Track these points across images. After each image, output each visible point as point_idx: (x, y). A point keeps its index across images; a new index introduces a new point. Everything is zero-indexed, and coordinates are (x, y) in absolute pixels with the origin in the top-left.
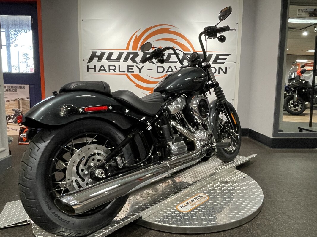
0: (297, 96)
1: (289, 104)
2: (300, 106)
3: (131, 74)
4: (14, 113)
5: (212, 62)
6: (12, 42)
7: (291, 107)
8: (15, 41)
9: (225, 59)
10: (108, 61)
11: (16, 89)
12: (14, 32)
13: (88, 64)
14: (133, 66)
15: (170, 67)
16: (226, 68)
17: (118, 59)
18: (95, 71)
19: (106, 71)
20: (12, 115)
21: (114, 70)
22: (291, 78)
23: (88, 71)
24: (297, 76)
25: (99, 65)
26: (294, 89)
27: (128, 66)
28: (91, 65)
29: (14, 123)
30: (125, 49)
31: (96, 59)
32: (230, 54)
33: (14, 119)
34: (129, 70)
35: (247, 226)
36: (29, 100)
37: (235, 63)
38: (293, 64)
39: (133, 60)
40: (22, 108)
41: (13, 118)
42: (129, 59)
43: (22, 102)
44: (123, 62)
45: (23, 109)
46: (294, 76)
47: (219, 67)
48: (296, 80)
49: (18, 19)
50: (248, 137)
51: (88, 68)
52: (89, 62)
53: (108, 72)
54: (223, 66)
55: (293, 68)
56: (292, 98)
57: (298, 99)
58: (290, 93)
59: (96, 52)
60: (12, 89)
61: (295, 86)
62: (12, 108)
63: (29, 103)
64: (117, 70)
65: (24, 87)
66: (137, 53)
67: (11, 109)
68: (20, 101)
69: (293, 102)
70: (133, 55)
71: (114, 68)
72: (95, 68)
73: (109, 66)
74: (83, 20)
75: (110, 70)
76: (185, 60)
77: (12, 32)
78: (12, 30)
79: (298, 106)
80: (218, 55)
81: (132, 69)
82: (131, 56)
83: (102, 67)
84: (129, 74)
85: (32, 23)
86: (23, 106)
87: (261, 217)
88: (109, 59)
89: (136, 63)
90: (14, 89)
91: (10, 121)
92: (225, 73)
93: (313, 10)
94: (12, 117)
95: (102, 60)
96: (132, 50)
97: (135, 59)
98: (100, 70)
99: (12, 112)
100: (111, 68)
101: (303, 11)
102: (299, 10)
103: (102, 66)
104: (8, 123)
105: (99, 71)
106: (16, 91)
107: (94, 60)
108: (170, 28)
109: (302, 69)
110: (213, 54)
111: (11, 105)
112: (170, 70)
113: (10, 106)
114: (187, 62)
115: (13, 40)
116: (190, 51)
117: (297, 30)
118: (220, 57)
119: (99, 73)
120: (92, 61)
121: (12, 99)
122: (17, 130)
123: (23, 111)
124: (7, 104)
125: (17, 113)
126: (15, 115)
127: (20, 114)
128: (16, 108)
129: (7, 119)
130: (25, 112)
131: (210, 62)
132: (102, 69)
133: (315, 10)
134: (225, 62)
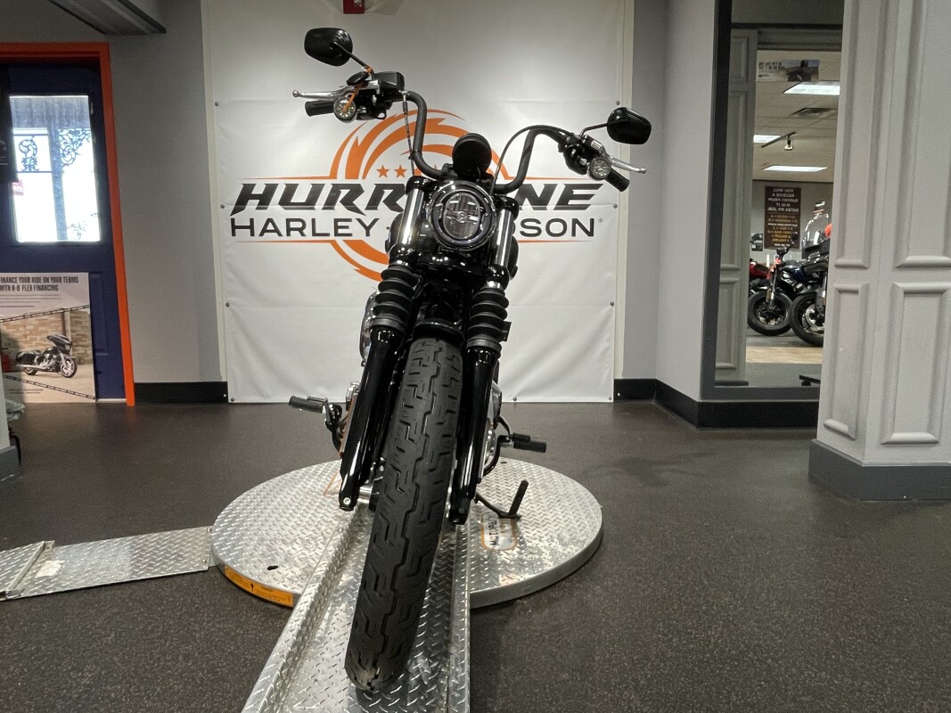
0: (824, 293)
1: (805, 317)
3: (345, 241)
4: (51, 345)
5: (554, 207)
6: (65, 162)
7: (810, 326)
8: (74, 159)
9: (588, 197)
10: (286, 209)
11: (56, 284)
13: (233, 216)
14: (349, 220)
16: (592, 221)
17: (310, 203)
18: (252, 234)
19: (280, 235)
20: (47, 352)
21: (301, 230)
23: (234, 234)
25: (260, 218)
26: (820, 276)
27: (336, 221)
28: (242, 218)
29: (53, 371)
30: (328, 175)
31: (253, 204)
32: (601, 185)
33: (52, 362)
34: (340, 231)
36: (89, 312)
37: (615, 206)
38: (817, 209)
39: (348, 203)
40: (72, 331)
41: (50, 358)
42: (338, 202)
43: (71, 317)
44: (324, 209)
45: (74, 334)
47: (573, 219)
48: (823, 251)
49: (56, 105)
50: (653, 402)
51: (234, 227)
52: (235, 211)
53: (285, 237)
54: (583, 217)
56: (811, 299)
58: (809, 286)
59: (253, 186)
60: (46, 284)
61: (820, 266)
62: (46, 332)
63: (89, 319)
64: (308, 231)
65: (74, 280)
66: (359, 185)
67: (45, 336)
68: (66, 314)
69: (813, 311)
70: (347, 191)
72: (251, 227)
73: (288, 221)
74: (217, 104)
75: (289, 230)
77: (66, 137)
78: (65, 132)
80: (569, 188)
81: (347, 227)
82: (344, 192)
83: (270, 224)
84: (339, 240)
85: (92, 112)
86: (74, 328)
88: (286, 201)
89: (357, 211)
90: (50, 284)
91: (41, 366)
92: (590, 234)
93: (799, 65)
94: (48, 355)
95: (270, 207)
96: (346, 178)
97: (354, 202)
98: (264, 231)
99: (44, 343)
100: (293, 225)
101: (770, 68)
102: (760, 64)
103: (270, 221)
104: (38, 373)
105: (262, 234)
106: (55, 288)
107: (247, 207)
108: (442, 120)
110: (556, 185)
111: (43, 325)
113: (40, 329)
115: (68, 158)
118: (576, 192)
119: (262, 238)
120: (243, 209)
121: (47, 310)
122: (60, 390)
123: (75, 340)
124: (33, 322)
125: (60, 346)
126: (55, 351)
127: (67, 348)
128: (58, 334)
129: (35, 361)
130: (81, 343)
131: (548, 207)
132: (268, 229)
133: (804, 64)
134: (589, 205)
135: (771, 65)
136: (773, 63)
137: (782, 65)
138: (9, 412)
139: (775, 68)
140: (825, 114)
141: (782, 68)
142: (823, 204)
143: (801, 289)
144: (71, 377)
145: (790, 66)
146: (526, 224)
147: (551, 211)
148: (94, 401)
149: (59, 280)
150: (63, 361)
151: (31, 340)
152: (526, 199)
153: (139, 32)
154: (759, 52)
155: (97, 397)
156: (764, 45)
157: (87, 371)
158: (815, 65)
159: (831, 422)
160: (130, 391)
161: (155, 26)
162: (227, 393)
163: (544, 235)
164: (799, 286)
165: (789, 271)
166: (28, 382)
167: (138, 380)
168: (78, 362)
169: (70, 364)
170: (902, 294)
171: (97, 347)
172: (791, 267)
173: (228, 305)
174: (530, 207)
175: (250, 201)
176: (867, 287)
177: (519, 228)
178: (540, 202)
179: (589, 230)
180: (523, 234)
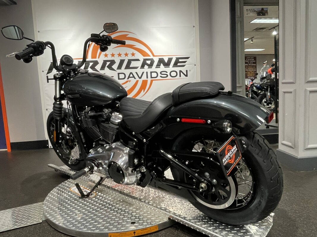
0: (269, 94)
1: (263, 103)
2: (273, 104)
5: (172, 66)
9: (185, 62)
13: (47, 75)
15: (131, 73)
16: (187, 71)
22: (263, 77)
23: (48, 82)
24: (268, 75)
26: (267, 88)
28: (51, 76)
32: (189, 57)
37: (195, 65)
38: (264, 64)
39: (93, 68)
42: (89, 68)
46: (266, 75)
47: (180, 71)
48: (267, 79)
51: (48, 79)
52: (48, 73)
54: (183, 69)
55: (264, 67)
56: (265, 96)
57: (270, 97)
58: (263, 92)
61: (267, 84)
66: (97, 61)
69: (265, 100)
70: (92, 63)
74: (39, 32)
76: (146, 65)
79: (271, 104)
80: (177, 59)
89: (97, 71)
92: (186, 76)
93: (261, 10)
96: (92, 58)
97: (95, 67)
101: (251, 11)
107: (53, 71)
108: (128, 35)
109: (272, 68)
112: (131, 76)
114: (148, 67)
116: (150, 56)
117: (267, 30)
118: (180, 60)
120: (51, 72)
131: (170, 66)
133: (262, 9)
134: (185, 65)
135: (251, 10)
136: (252, 9)
137: (255, 10)
139: (252, 11)
140: (264, 30)
141: (255, 11)
142: (266, 62)
143: (260, 92)
145: (258, 10)
146: (162, 73)
147: (171, 68)
152: (162, 64)
153: (6, 5)
154: (244, 6)
156: (246, 4)
158: (266, 10)
159: (284, 142)
160: (9, 146)
162: (48, 144)
163: (169, 77)
164: (260, 91)
165: (256, 87)
167: (12, 141)
170: (308, 92)
172: (256, 85)
173: (47, 110)
174: (163, 67)
175: (54, 69)
176: (295, 90)
177: (159, 75)
178: (167, 65)
179: (186, 74)
180: (161, 77)
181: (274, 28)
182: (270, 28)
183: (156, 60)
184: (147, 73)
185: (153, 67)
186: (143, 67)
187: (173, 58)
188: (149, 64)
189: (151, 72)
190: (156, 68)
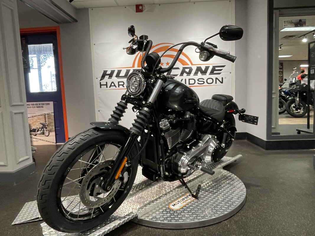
0: (298, 99)
1: (291, 108)
2: (302, 109)
4: (41, 126)
5: (209, 74)
6: (42, 65)
7: (293, 111)
8: (45, 64)
9: (221, 70)
10: (118, 78)
12: (44, 57)
13: (100, 82)
16: (222, 78)
17: (126, 76)
18: (107, 87)
19: (116, 87)
20: (40, 128)
21: (123, 85)
22: (292, 83)
23: (101, 87)
24: (297, 81)
25: (109, 81)
26: (296, 93)
28: (103, 82)
29: (42, 134)
30: (132, 66)
32: (225, 66)
33: (42, 131)
35: (226, 222)
36: (53, 115)
37: (230, 73)
38: (293, 70)
40: (48, 121)
41: (41, 130)
43: (48, 116)
45: (49, 122)
46: (295, 81)
47: (216, 78)
48: (297, 85)
49: (42, 47)
50: (246, 141)
51: (101, 85)
52: (101, 80)
53: (117, 88)
54: (219, 77)
55: (293, 73)
56: (293, 101)
57: (299, 102)
58: (292, 97)
59: (107, 71)
60: (40, 106)
61: (296, 90)
62: (40, 121)
63: (53, 117)
64: (125, 85)
65: (48, 104)
67: (39, 123)
68: (46, 115)
69: (294, 106)
71: (122, 83)
72: (106, 85)
73: (119, 82)
74: (94, 45)
75: (119, 85)
76: (185, 73)
77: (42, 57)
78: (42, 55)
79: (300, 109)
85: (54, 49)
87: (240, 214)
88: (118, 76)
90: (41, 105)
91: (38, 133)
92: (222, 82)
94: (40, 129)
95: (112, 78)
96: (138, 67)
98: (111, 86)
99: (39, 125)
102: (285, 21)
103: (113, 82)
104: (37, 135)
105: (110, 87)
106: (42, 107)
107: (105, 78)
108: (170, 46)
109: (302, 74)
111: (39, 119)
113: (38, 120)
114: (186, 75)
115: (43, 64)
116: (188, 65)
118: (216, 68)
120: (104, 79)
121: (40, 114)
122: (44, 140)
123: (49, 124)
124: (35, 119)
125: (44, 126)
126: (42, 128)
127: (46, 127)
128: (43, 122)
129: (36, 131)
130: (51, 125)
131: (207, 74)
132: (112, 85)
133: (300, 20)
134: (221, 73)
135: (288, 22)
136: (289, 21)
138: (32, 151)
139: (290, 23)
141: (293, 23)
142: (296, 68)
143: (288, 98)
144: (48, 136)
146: (199, 80)
147: (208, 75)
148: (55, 144)
149: (44, 104)
150: (45, 131)
151: (35, 124)
152: (199, 72)
153: (69, 22)
154: (279, 18)
155: (56, 143)
156: (282, 15)
157: (53, 134)
158: (305, 21)
161: (74, 20)
163: (206, 84)
164: (288, 97)
165: (284, 92)
166: (34, 138)
167: (70, 137)
168: (50, 131)
169: (47, 132)
171: (56, 126)
172: (284, 90)
173: (99, 111)
174: (201, 74)
175: (106, 76)
177: (197, 82)
178: (204, 72)
179: (221, 81)
180: (198, 83)
181: (304, 35)
182: (299, 36)
183: (194, 69)
184: (185, 80)
185: (191, 74)
186: (182, 74)
187: (209, 66)
188: (188, 71)
189: (189, 79)
190: (194, 75)
